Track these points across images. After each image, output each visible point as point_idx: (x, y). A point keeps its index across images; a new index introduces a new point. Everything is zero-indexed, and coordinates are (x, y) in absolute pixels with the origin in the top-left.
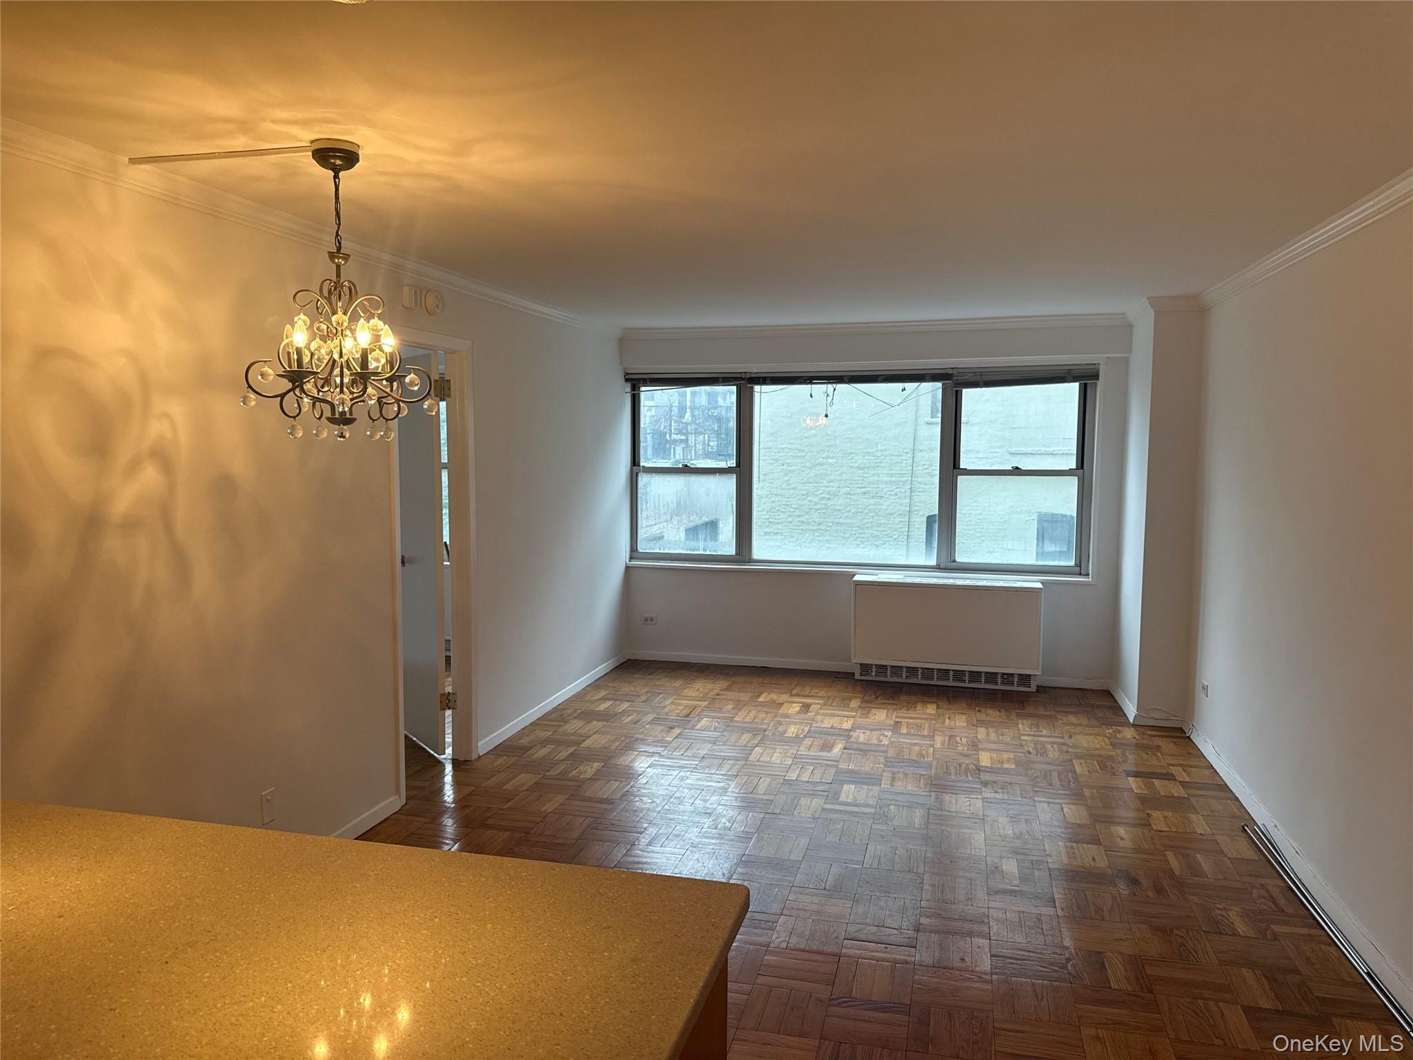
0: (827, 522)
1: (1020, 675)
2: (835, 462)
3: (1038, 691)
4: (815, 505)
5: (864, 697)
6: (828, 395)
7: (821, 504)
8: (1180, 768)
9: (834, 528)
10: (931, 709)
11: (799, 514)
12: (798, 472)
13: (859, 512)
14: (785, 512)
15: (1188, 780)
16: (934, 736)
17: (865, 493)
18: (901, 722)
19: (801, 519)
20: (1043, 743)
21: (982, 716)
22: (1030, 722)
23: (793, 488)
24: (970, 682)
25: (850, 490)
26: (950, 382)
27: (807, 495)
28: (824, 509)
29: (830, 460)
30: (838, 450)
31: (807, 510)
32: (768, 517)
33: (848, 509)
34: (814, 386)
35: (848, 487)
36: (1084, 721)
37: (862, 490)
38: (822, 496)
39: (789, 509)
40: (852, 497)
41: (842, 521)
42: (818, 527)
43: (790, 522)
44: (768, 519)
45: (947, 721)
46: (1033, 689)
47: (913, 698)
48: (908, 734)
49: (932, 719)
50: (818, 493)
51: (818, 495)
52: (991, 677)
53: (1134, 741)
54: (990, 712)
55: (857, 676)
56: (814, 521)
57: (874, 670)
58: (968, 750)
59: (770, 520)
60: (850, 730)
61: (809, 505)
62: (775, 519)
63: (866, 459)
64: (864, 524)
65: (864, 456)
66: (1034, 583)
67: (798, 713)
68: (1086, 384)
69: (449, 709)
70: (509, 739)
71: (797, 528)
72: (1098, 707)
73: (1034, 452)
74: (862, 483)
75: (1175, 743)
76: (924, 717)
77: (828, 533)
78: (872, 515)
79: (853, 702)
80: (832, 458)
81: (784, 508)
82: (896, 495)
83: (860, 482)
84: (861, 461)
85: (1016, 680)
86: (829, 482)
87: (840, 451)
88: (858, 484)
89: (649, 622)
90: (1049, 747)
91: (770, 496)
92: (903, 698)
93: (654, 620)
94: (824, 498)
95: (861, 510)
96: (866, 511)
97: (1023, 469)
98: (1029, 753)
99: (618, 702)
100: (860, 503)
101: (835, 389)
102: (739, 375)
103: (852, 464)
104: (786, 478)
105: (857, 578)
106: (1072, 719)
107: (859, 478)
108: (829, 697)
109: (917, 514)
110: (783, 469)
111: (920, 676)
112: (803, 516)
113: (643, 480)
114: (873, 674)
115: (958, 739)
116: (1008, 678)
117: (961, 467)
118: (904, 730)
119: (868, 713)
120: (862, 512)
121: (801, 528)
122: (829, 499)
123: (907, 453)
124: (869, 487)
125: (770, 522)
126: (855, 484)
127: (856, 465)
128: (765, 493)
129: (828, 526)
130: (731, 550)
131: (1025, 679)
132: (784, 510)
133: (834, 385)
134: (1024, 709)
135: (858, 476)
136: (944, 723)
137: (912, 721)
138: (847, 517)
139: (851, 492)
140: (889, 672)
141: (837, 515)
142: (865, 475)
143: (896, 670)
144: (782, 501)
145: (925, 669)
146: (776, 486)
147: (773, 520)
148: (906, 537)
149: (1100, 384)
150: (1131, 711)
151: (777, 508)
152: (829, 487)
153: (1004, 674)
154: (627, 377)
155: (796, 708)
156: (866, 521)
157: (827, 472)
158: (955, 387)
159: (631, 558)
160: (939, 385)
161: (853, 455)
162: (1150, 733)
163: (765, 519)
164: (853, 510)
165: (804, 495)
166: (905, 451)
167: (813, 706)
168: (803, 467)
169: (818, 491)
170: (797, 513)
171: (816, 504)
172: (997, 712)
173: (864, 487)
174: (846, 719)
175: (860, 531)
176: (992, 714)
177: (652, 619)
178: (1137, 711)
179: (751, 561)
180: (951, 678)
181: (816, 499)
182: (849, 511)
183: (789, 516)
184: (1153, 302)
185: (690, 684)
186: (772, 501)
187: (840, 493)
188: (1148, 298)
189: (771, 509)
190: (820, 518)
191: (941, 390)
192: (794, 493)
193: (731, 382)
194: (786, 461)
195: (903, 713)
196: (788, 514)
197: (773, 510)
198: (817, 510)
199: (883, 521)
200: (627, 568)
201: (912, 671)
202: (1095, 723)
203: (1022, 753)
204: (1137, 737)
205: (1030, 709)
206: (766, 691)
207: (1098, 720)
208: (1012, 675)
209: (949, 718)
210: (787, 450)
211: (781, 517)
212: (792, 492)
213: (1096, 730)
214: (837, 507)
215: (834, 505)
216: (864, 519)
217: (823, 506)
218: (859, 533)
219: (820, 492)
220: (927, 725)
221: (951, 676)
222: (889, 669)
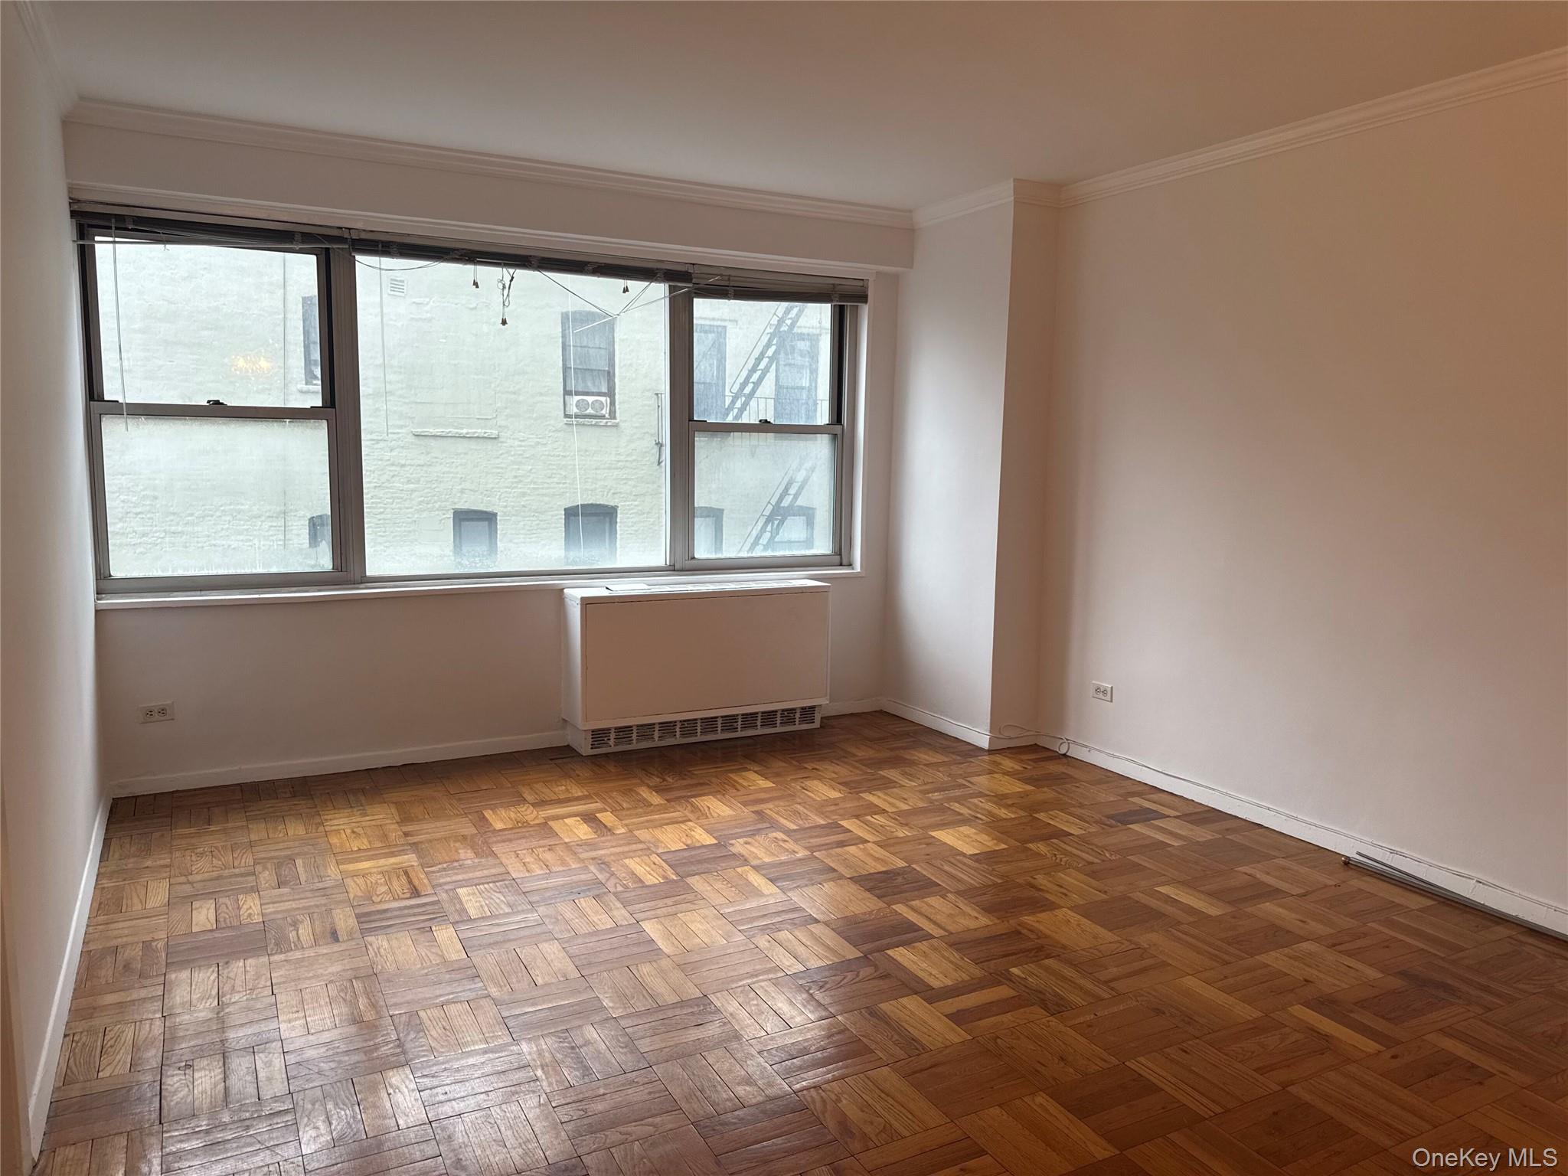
0: (156, 532)
1: (802, 708)
3: (821, 726)
4: (135, 507)
7: (144, 505)
9: (167, 540)
15: (1176, 813)
24: (744, 728)
26: (680, 284)
28: (149, 512)
31: (120, 515)
33: (190, 512)
38: (143, 493)
41: (180, 529)
42: (142, 540)
46: (817, 724)
55: (585, 751)
56: (134, 531)
57: (612, 736)
60: (723, 845)
61: (123, 507)
68: (839, 306)
73: (444, 434)
77: (158, 547)
78: (228, 518)
85: (798, 715)
89: (156, 716)
92: (696, 771)
93: (169, 711)
94: (145, 497)
96: (218, 514)
97: (774, 423)
102: (336, 233)
109: (295, 516)
111: (678, 734)
113: (115, 430)
114: (611, 742)
117: (695, 419)
120: (212, 516)
129: (158, 538)
130: (322, 560)
131: (808, 712)
133: (511, 271)
138: (188, 523)
140: (634, 736)
141: (172, 521)
143: (646, 730)
145: (684, 721)
150: (981, 738)
152: (154, 479)
153: (783, 710)
154: (67, 206)
155: (579, 827)
156: (219, 527)
158: (684, 294)
159: (101, 592)
160: (665, 288)
162: (1024, 758)
164: (199, 513)
167: (599, 816)
173: (210, 480)
174: (684, 826)
175: (207, 543)
177: (163, 711)
178: (990, 732)
179: (365, 579)
182: (192, 515)
187: (174, 489)
191: (668, 296)
198: (137, 514)
199: (245, 527)
200: (100, 616)
208: (794, 709)
214: (169, 510)
215: (165, 506)
216: (215, 525)
218: (208, 546)
221: (720, 726)
222: (635, 731)
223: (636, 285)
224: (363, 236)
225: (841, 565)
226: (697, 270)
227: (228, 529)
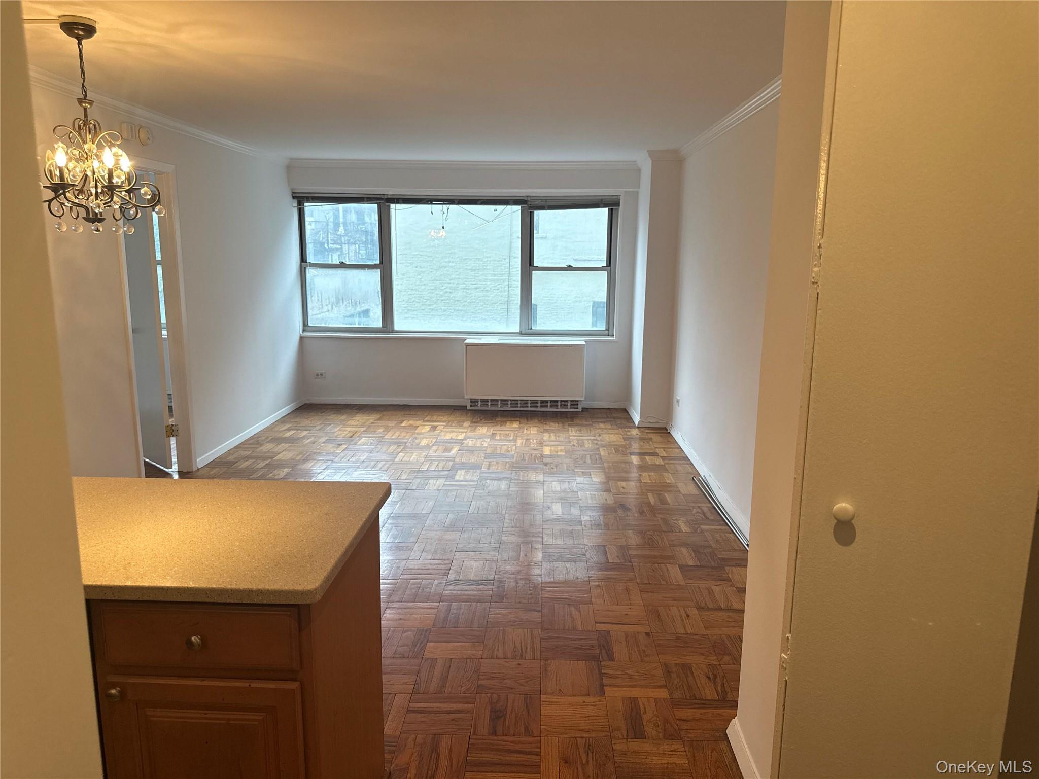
0: (450, 309)
1: (571, 401)
2: (455, 265)
3: (582, 411)
5: (472, 420)
6: (444, 213)
8: (662, 450)
9: (455, 313)
10: (516, 425)
11: (430, 303)
12: (428, 272)
13: (473, 302)
14: (419, 302)
15: (666, 455)
16: (516, 440)
17: (476, 288)
18: (496, 433)
19: (431, 307)
20: (582, 440)
21: (547, 427)
22: (576, 429)
23: (424, 285)
24: (541, 407)
25: (466, 286)
26: (526, 206)
27: (435, 289)
28: (448, 299)
29: (450, 264)
30: (457, 256)
32: (407, 306)
33: (465, 300)
34: (433, 206)
35: (464, 284)
36: (609, 426)
37: (475, 286)
38: (446, 290)
39: (421, 299)
40: (468, 291)
41: (460, 308)
43: (423, 310)
44: (407, 307)
45: (525, 430)
46: (580, 410)
47: (505, 419)
48: (500, 440)
49: (515, 431)
50: (443, 288)
51: (443, 290)
52: (554, 403)
53: (638, 436)
54: (552, 424)
55: (469, 408)
56: (441, 309)
57: (480, 403)
58: (537, 446)
59: (408, 308)
60: (463, 440)
62: (412, 307)
63: (477, 263)
64: (476, 311)
65: (475, 261)
66: (580, 341)
67: (429, 431)
68: (612, 209)
69: (173, 436)
70: (219, 457)
71: (429, 314)
72: (619, 418)
74: (474, 281)
75: (661, 436)
76: (511, 429)
78: (482, 304)
79: (465, 424)
80: (453, 262)
81: (418, 299)
82: (498, 289)
83: (472, 280)
84: (473, 265)
85: (569, 404)
86: (450, 280)
87: (458, 257)
88: (471, 281)
89: (320, 377)
90: (586, 442)
91: (407, 290)
92: (499, 419)
93: (324, 375)
94: (446, 292)
95: (474, 301)
96: (478, 301)
97: (574, 266)
98: (574, 446)
99: (299, 431)
100: (473, 295)
101: (448, 209)
102: (379, 196)
103: (466, 267)
104: (419, 277)
105: (467, 341)
106: (602, 425)
107: (472, 277)
108: (449, 422)
109: (513, 303)
110: (416, 270)
111: (509, 405)
112: (432, 305)
113: (310, 273)
114: (479, 405)
115: (531, 441)
116: (564, 403)
117: (534, 265)
118: (497, 437)
119: (475, 429)
120: (475, 302)
121: (431, 313)
122: (451, 293)
123: (505, 259)
124: (479, 284)
125: (408, 310)
126: (469, 281)
127: (469, 268)
128: (403, 288)
129: (451, 312)
130: (378, 324)
131: (575, 403)
132: (418, 301)
133: (448, 206)
134: (573, 422)
135: (471, 276)
136: (523, 432)
137: (503, 432)
138: (464, 306)
139: (467, 287)
140: (489, 404)
142: (476, 275)
143: (494, 401)
144: (417, 294)
145: (513, 400)
146: (411, 283)
147: (410, 308)
148: (506, 320)
149: (621, 209)
150: (637, 418)
151: (413, 299)
152: (451, 283)
153: (561, 401)
154: (294, 195)
155: (427, 428)
156: (478, 308)
157: (448, 273)
158: (529, 209)
159: (304, 331)
160: (518, 208)
161: (468, 260)
162: (647, 431)
163: (405, 307)
164: (468, 301)
165: (432, 290)
166: (504, 257)
167: (439, 427)
168: (431, 269)
169: (443, 286)
170: (428, 303)
171: (442, 296)
172: (557, 425)
173: (475, 284)
174: (460, 433)
175: (473, 316)
176: (554, 426)
177: (322, 375)
178: (640, 419)
179: (393, 331)
180: (529, 406)
181: (441, 293)
182: (465, 302)
183: (423, 305)
184: (651, 154)
185: (352, 417)
186: (409, 294)
187: (459, 289)
188: (648, 151)
189: (408, 300)
190: (445, 306)
191: (520, 211)
192: (425, 288)
193: (374, 201)
194: (418, 264)
195: (498, 428)
196: (421, 303)
197: (410, 301)
198: (442, 300)
199: (490, 308)
200: (301, 338)
201: (504, 402)
202: (615, 427)
203: (569, 446)
204: (639, 434)
205: (577, 421)
206: (406, 420)
207: (617, 425)
208: (567, 401)
209: (527, 429)
210: (419, 256)
211: (416, 306)
212: (423, 287)
213: (616, 431)
214: (457, 298)
215: (455, 297)
216: (476, 307)
217: (447, 297)
218: (473, 317)
219: (444, 287)
220: (512, 434)
221: (529, 404)
222: (489, 402)
223: (500, 208)
224: (389, 197)
225: (609, 335)
226: (529, 199)
227: (481, 309)
